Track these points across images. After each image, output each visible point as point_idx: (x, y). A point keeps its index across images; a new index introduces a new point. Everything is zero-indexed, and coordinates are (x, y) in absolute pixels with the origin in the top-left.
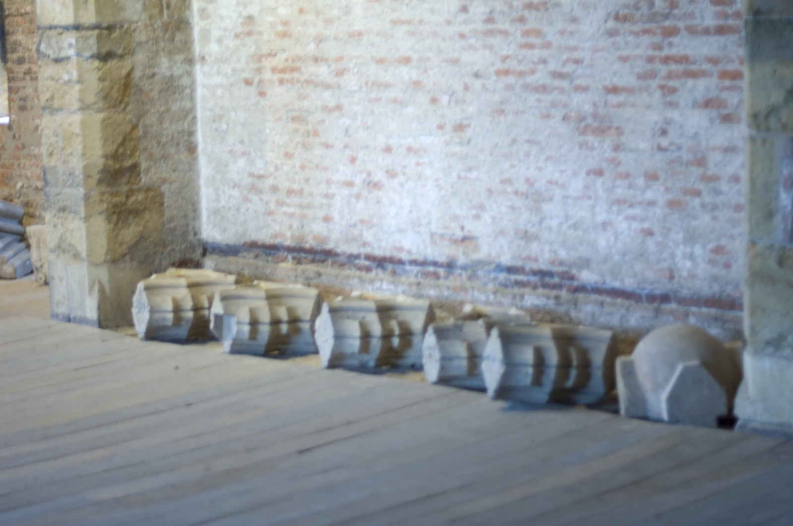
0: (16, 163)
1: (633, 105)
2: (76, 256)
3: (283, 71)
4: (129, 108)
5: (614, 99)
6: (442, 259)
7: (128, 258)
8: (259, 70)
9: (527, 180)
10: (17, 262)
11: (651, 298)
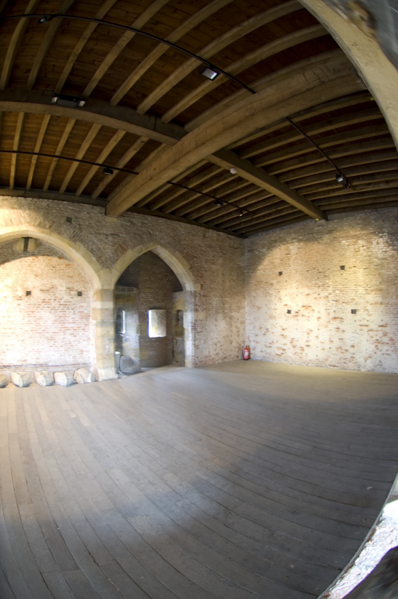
1: (58, 335)
5: (54, 334)
6: (20, 365)
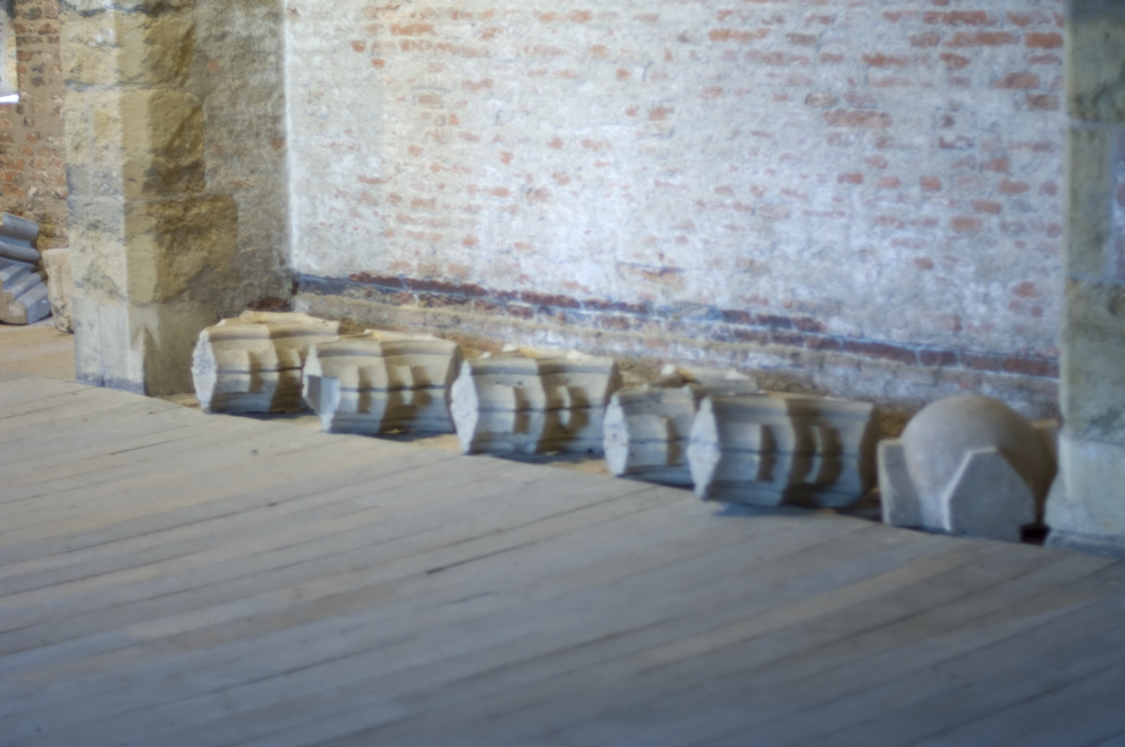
0: (28, 159)
1: (905, 83)
2: (113, 292)
3: (408, 31)
4: (189, 82)
5: (878, 74)
6: (633, 300)
7: (186, 295)
8: (374, 29)
9: (754, 189)
10: (29, 300)
11: (929, 357)
